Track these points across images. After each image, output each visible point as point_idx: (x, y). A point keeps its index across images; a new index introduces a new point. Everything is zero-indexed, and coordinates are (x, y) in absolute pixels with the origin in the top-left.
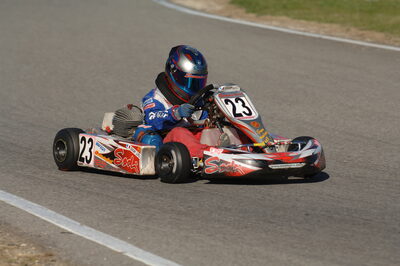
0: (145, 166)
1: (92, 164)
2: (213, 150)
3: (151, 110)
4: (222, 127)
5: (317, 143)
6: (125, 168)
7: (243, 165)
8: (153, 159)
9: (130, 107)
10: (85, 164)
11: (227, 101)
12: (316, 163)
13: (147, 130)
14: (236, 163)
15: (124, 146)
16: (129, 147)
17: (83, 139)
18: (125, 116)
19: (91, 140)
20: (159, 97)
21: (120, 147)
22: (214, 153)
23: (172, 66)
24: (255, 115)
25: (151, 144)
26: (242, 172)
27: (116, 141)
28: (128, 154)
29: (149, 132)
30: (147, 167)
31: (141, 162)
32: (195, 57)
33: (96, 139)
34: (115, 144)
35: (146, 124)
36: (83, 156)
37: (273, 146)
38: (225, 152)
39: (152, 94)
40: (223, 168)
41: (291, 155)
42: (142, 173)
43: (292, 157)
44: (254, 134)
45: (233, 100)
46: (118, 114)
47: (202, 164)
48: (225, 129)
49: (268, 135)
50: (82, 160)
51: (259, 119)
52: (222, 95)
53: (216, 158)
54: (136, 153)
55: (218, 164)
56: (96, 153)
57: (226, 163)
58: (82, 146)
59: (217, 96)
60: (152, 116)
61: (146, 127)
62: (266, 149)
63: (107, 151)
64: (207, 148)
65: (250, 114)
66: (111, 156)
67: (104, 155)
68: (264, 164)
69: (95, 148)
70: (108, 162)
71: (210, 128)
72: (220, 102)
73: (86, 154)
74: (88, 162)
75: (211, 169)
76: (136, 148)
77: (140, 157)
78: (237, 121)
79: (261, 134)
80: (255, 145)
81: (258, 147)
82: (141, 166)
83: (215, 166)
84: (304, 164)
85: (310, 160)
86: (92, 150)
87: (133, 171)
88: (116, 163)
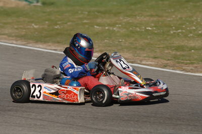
1: (41, 99)
2: (123, 88)
4: (110, 75)
6: (68, 100)
9: (53, 67)
10: (36, 99)
11: (117, 61)
15: (66, 88)
16: (70, 88)
17: (34, 85)
21: (63, 89)
23: (77, 45)
28: (69, 92)
31: (78, 96)
33: (44, 85)
34: (59, 87)
36: (35, 94)
38: (130, 88)
41: (159, 88)
42: (79, 102)
50: (34, 97)
53: (126, 92)
54: (75, 91)
56: (45, 92)
57: (132, 94)
58: (32, 90)
59: (112, 59)
60: (71, 71)
63: (53, 91)
65: (129, 67)
66: (56, 94)
67: (50, 93)
69: (44, 90)
70: (55, 97)
72: (114, 62)
73: (37, 93)
74: (38, 98)
75: (124, 98)
76: (75, 89)
77: (78, 93)
78: (125, 71)
82: (79, 99)
83: (126, 96)
84: (165, 93)
86: (41, 91)
87: (74, 101)
88: (60, 97)
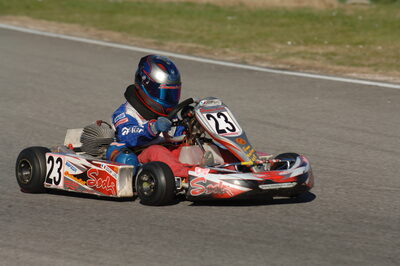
0: (122, 187)
1: (61, 186)
2: (198, 170)
3: (125, 125)
4: (202, 144)
5: (305, 160)
6: (100, 190)
7: (231, 186)
8: (131, 179)
9: (100, 123)
10: (53, 185)
11: (209, 117)
12: (307, 182)
13: (122, 148)
14: (224, 183)
15: (99, 166)
16: (105, 167)
17: (51, 158)
18: (95, 134)
19: (59, 160)
20: (131, 111)
21: (94, 167)
22: (200, 173)
23: (144, 78)
24: (239, 131)
25: (127, 163)
26: (230, 194)
27: (90, 161)
28: (103, 174)
29: (124, 150)
30: (125, 188)
31: (118, 183)
32: (167, 66)
33: (65, 159)
34: (88, 164)
35: (118, 141)
36: (51, 177)
37: (261, 165)
38: (212, 172)
39: (122, 109)
40: (210, 189)
41: (281, 174)
42: (119, 195)
43: (283, 176)
44: (240, 152)
45: (215, 115)
46: (87, 131)
47: (186, 185)
48: (206, 146)
49: (255, 153)
50: (50, 181)
51: (243, 135)
52: (203, 110)
53: (203, 179)
54: (112, 174)
55: (204, 184)
56: (67, 173)
57: (214, 183)
58: (49, 166)
59: (198, 111)
60: (126, 131)
61: (119, 145)
62: (254, 168)
63: (79, 172)
64: (192, 168)
65: (234, 130)
66: (83, 177)
67: (75, 176)
68: (253, 184)
69: (65, 168)
70: (81, 183)
71: (190, 145)
72: (202, 117)
73: (54, 174)
74: (57, 183)
75: (197, 190)
76: (112, 168)
77: (117, 177)
78: (221, 137)
79: (248, 152)
80: (243, 163)
81: (245, 166)
82: (118, 188)
83: (201, 187)
84: (295, 184)
85: (301, 178)
86: (61, 171)
87: (110, 193)
88: (89, 184)
